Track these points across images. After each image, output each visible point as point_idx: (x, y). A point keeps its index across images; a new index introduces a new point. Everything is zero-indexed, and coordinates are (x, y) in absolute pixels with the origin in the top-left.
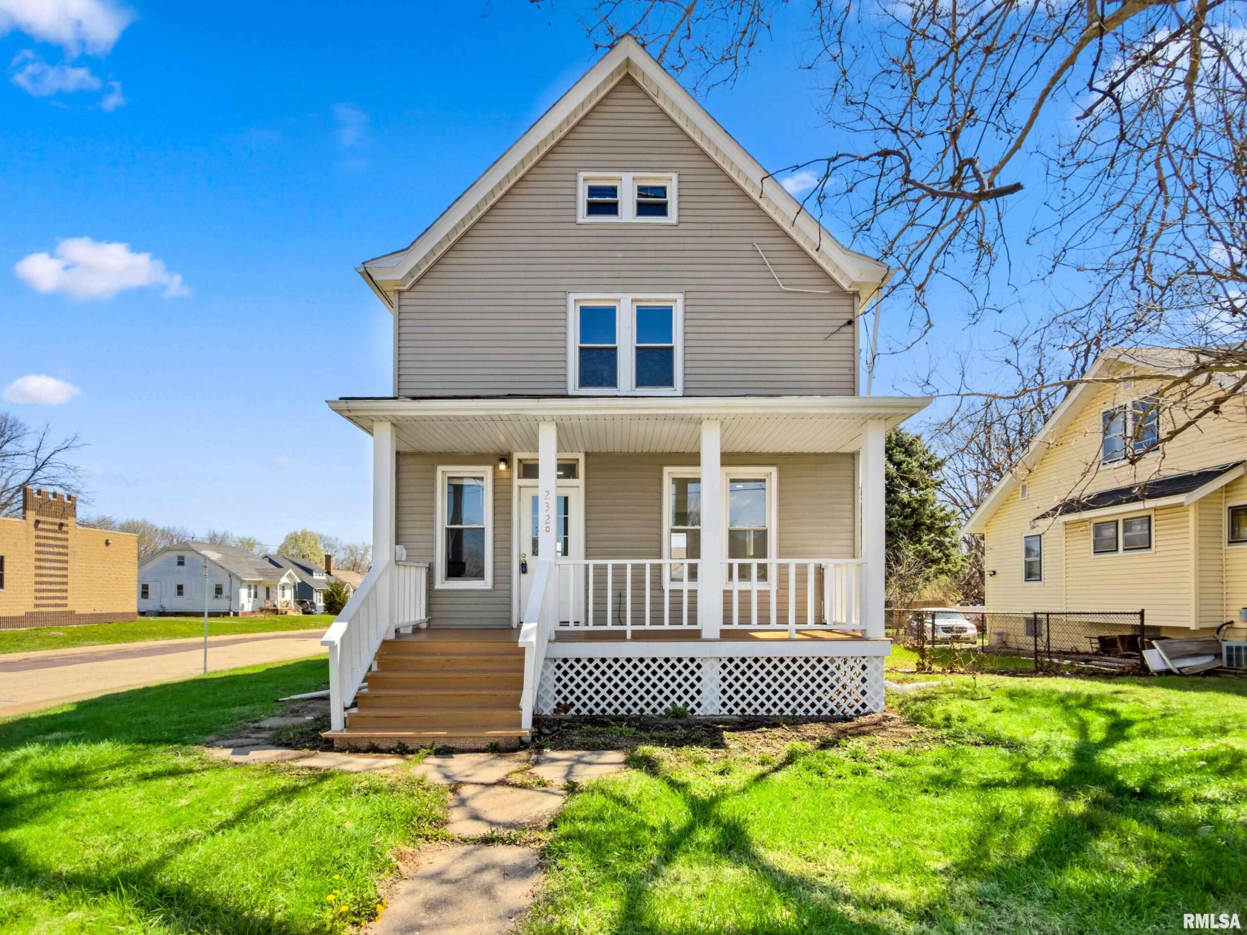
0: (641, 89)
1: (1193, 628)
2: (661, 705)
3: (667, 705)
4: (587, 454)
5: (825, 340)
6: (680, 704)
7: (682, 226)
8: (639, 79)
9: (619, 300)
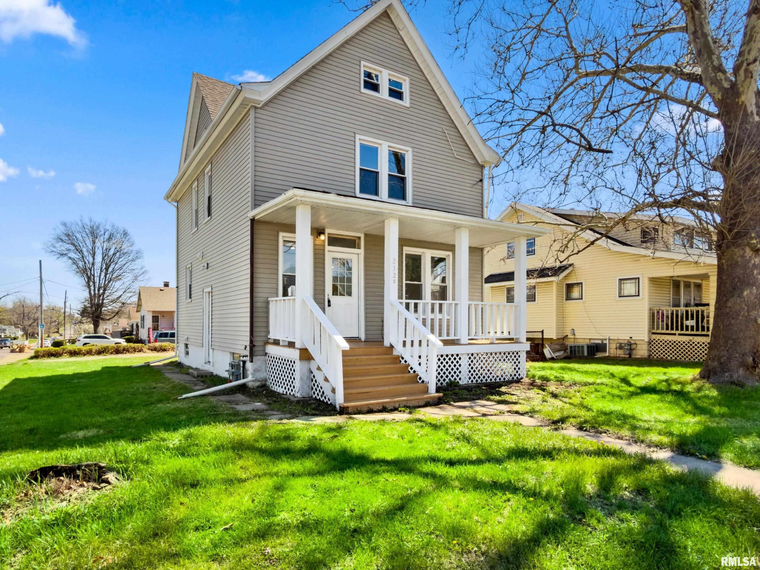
0: (392, 23)
1: (555, 338)
2: (444, 380)
3: (447, 380)
4: (366, 235)
5: (472, 187)
6: (452, 379)
7: (412, 109)
8: (391, 16)
9: (380, 144)
